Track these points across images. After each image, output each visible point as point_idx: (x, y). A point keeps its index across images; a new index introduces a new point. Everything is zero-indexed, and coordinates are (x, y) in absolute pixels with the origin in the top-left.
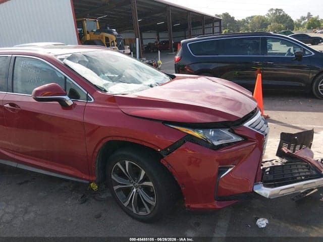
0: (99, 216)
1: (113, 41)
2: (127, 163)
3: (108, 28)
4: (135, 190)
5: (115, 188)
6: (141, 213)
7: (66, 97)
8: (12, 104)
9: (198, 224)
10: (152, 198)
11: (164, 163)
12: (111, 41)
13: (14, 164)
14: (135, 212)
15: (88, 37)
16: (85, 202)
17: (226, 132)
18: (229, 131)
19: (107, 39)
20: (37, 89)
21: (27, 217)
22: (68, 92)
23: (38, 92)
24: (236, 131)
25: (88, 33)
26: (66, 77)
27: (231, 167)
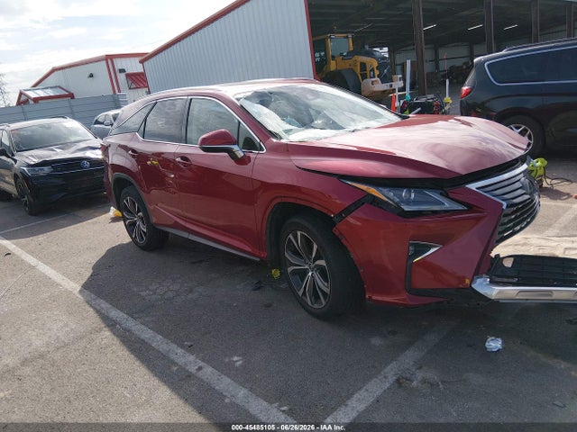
0: (269, 306)
1: (373, 70)
2: (299, 233)
3: (367, 47)
4: (310, 274)
5: (290, 269)
6: (316, 306)
7: (235, 148)
8: (184, 158)
9: (394, 333)
10: (326, 284)
11: (337, 233)
12: (368, 69)
13: (185, 235)
14: (309, 303)
15: (333, 66)
16: (259, 288)
17: (435, 196)
18: (441, 194)
19: (363, 66)
20: (204, 136)
21: (190, 296)
22: (241, 141)
23: (204, 140)
24: (450, 195)
25: (333, 57)
26: (239, 122)
27: (435, 247)
